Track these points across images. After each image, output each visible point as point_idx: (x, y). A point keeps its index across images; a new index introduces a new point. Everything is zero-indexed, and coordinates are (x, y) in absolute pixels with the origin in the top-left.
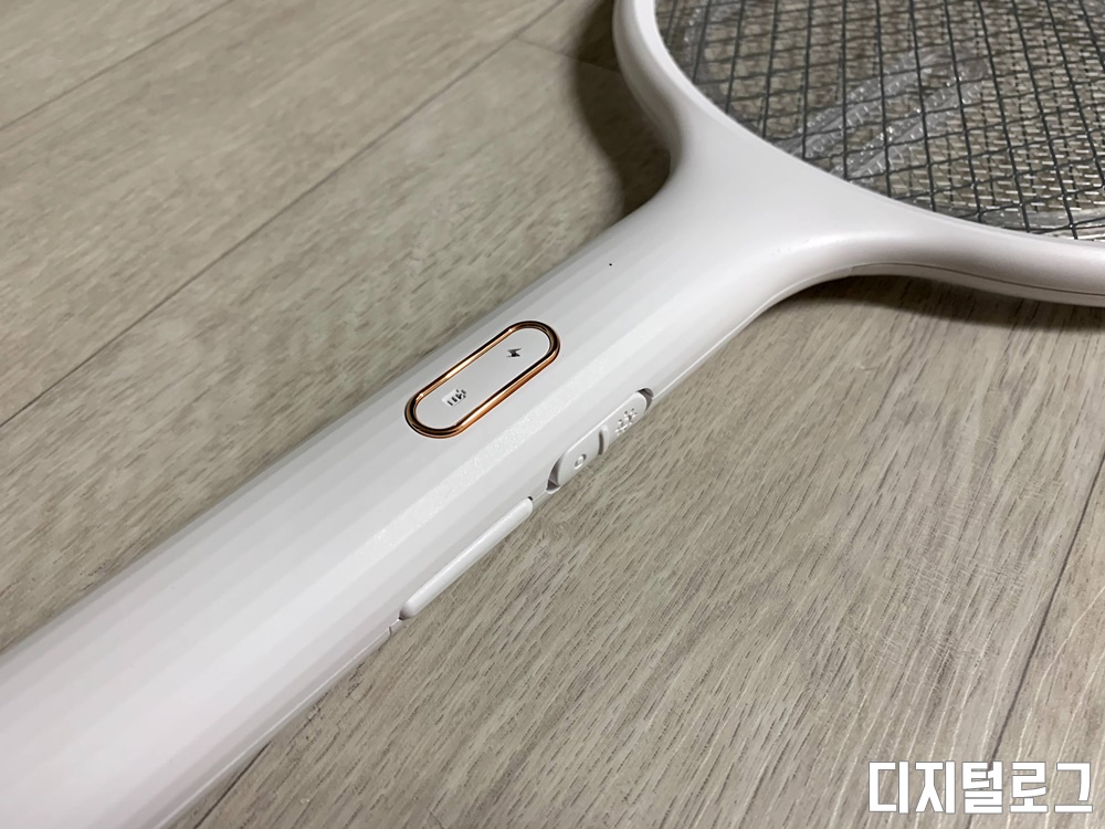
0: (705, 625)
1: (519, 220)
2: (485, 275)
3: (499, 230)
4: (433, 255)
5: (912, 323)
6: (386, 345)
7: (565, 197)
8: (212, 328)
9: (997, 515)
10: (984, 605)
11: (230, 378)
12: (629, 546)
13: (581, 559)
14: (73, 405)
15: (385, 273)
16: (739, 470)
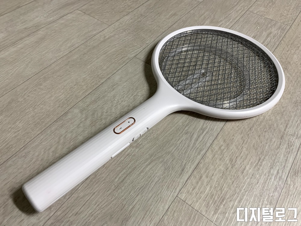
0: (152, 161)
1: (132, 95)
2: (126, 104)
3: (129, 96)
4: (118, 100)
5: (191, 118)
6: (110, 116)
7: (140, 91)
8: (83, 111)
9: (196, 149)
10: (191, 161)
11: (86, 120)
12: (143, 150)
13: (136, 151)
14: (61, 122)
15: (110, 103)
16: (161, 140)
